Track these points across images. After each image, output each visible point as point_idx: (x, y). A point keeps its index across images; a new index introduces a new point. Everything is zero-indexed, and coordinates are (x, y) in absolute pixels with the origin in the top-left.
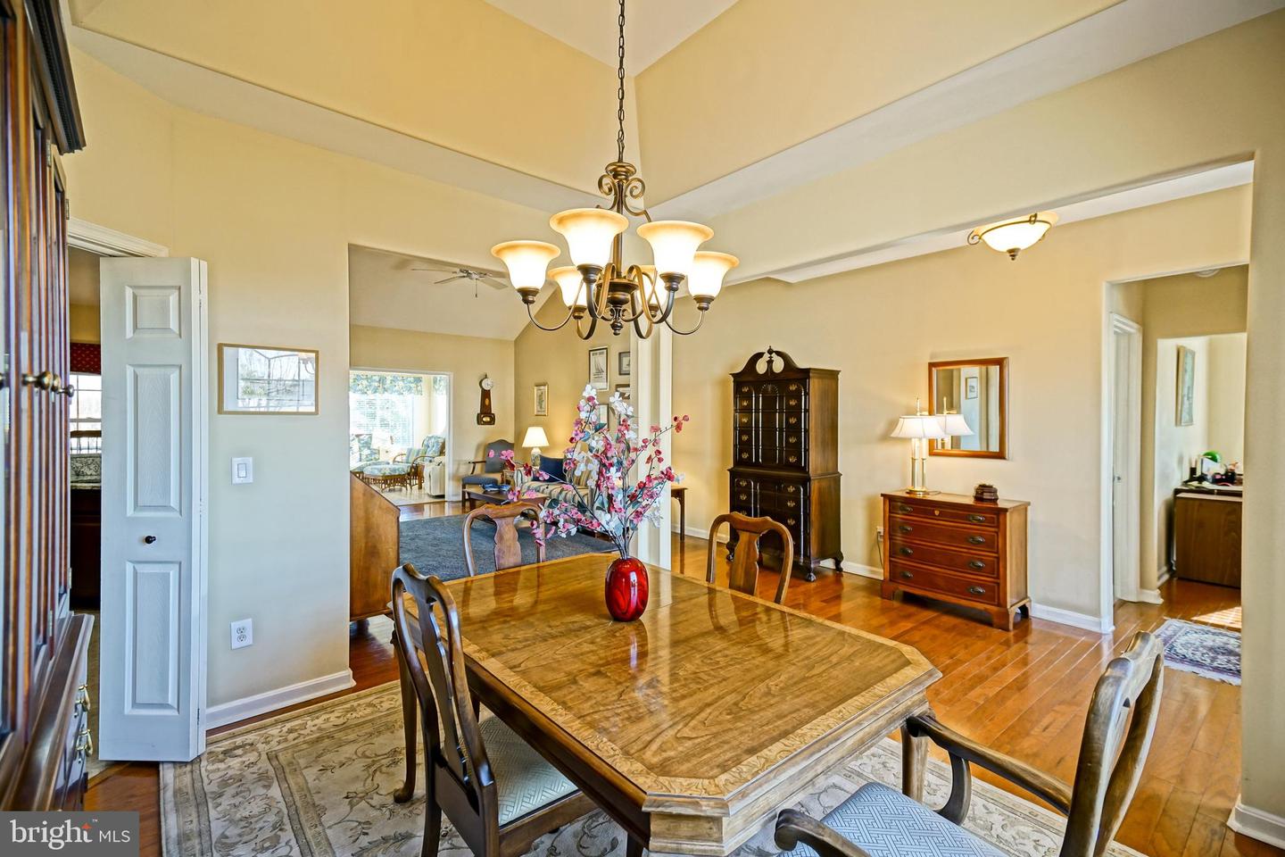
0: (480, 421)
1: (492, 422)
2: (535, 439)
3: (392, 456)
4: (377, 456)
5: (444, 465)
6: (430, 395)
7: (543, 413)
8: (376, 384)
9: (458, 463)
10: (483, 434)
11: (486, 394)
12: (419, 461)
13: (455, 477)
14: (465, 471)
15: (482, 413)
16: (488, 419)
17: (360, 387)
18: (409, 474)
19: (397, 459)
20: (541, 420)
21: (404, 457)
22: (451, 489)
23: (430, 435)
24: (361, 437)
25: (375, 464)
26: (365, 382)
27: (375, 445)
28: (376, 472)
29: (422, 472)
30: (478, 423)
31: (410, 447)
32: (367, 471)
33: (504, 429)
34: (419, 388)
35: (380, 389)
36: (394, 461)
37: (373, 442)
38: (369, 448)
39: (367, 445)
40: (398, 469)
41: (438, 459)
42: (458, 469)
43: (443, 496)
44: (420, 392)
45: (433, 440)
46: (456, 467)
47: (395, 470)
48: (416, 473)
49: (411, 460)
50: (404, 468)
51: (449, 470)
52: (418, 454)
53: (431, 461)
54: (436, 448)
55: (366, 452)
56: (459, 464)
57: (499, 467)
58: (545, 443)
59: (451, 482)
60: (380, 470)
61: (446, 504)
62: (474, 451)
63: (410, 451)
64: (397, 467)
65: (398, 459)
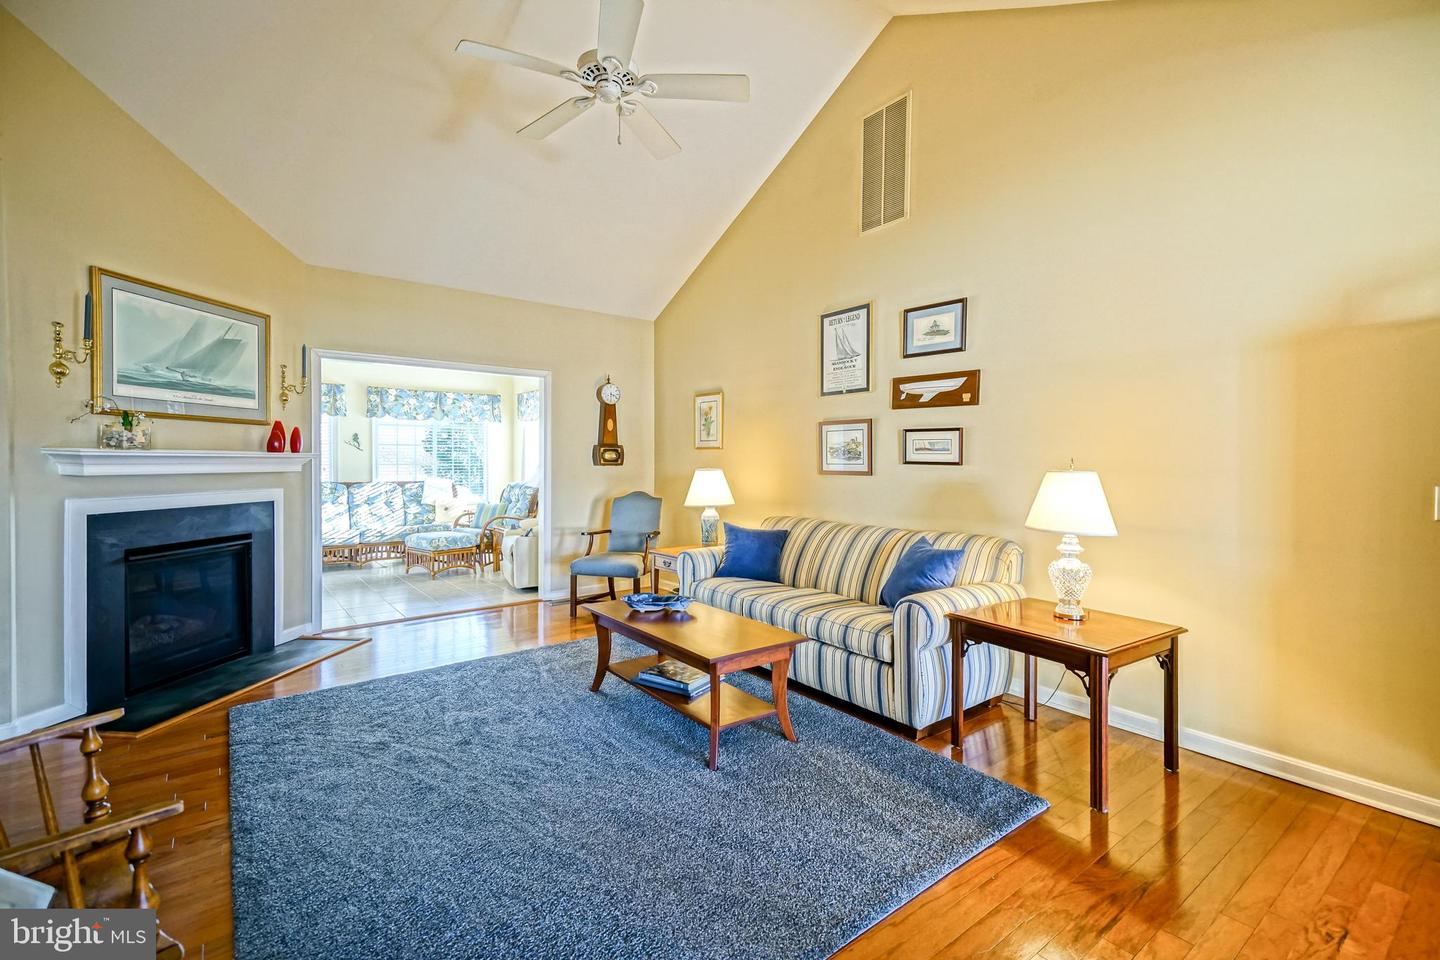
0: (597, 458)
1: (619, 460)
2: (708, 491)
3: (455, 513)
4: (431, 516)
5: (536, 536)
6: (512, 423)
7: (712, 444)
8: (431, 405)
9: (559, 533)
10: (602, 482)
11: (608, 411)
12: (494, 525)
13: (557, 559)
14: (573, 545)
15: (601, 444)
16: (613, 456)
17: (406, 408)
18: (478, 547)
19: (461, 522)
20: (711, 456)
21: (474, 518)
22: (549, 580)
23: (512, 484)
24: (407, 486)
25: (427, 530)
26: (413, 401)
27: (427, 499)
28: (424, 544)
29: (499, 543)
30: (595, 464)
31: (482, 502)
32: (412, 541)
33: (639, 472)
34: (496, 412)
35: (438, 412)
36: (456, 524)
37: (425, 494)
38: (419, 503)
39: (417, 498)
40: (461, 539)
41: (526, 523)
42: (561, 543)
43: (535, 589)
44: (497, 418)
45: (517, 491)
46: (557, 539)
47: (455, 541)
48: (490, 544)
49: (482, 523)
50: (470, 536)
51: (545, 546)
52: (493, 513)
53: (513, 527)
54: (523, 505)
55: (414, 509)
56: (562, 535)
57: (634, 541)
58: (726, 498)
59: (549, 567)
60: (431, 542)
61: (541, 605)
62: (587, 513)
63: (481, 508)
64: (458, 535)
65: (464, 520)
